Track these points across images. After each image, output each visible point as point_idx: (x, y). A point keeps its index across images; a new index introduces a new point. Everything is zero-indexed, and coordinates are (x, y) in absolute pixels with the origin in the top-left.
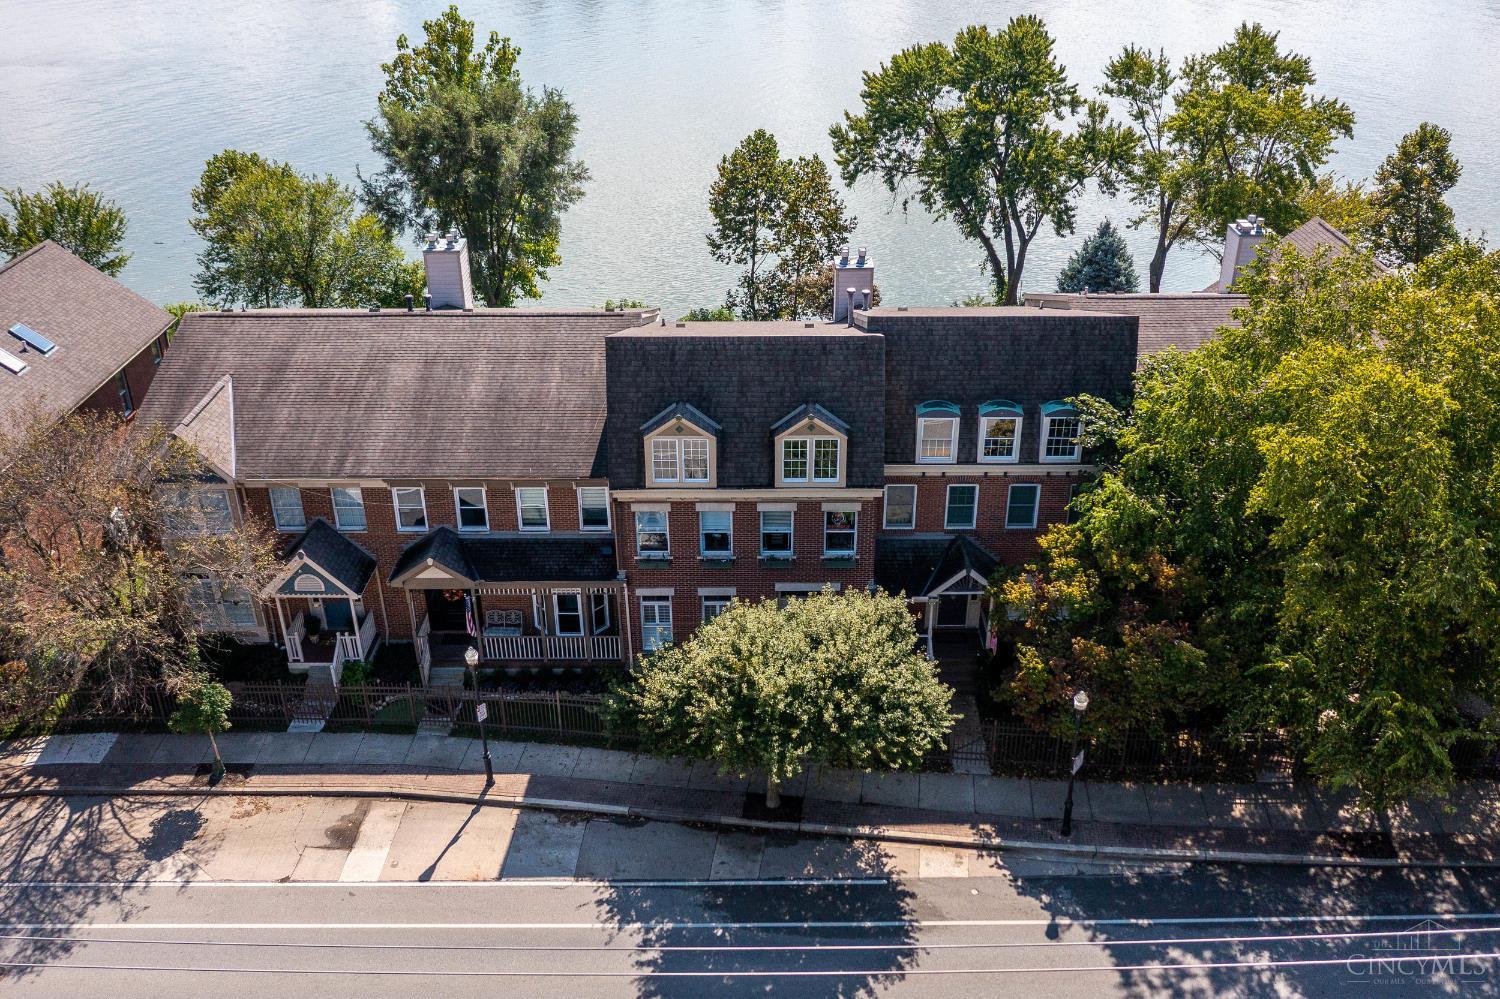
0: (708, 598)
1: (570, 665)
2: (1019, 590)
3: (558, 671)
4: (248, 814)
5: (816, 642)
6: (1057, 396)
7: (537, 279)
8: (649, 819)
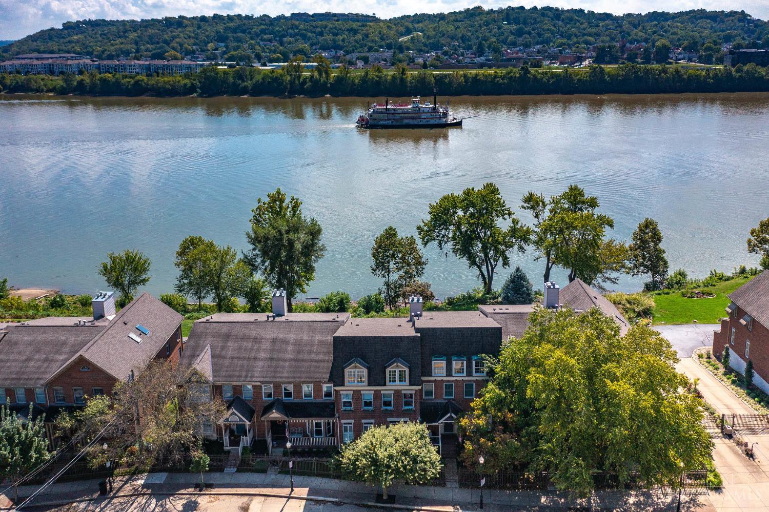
0: (365, 423)
1: (318, 447)
2: (464, 422)
3: (314, 450)
4: (212, 501)
5: (397, 440)
6: (477, 353)
7: (305, 286)
8: (344, 503)
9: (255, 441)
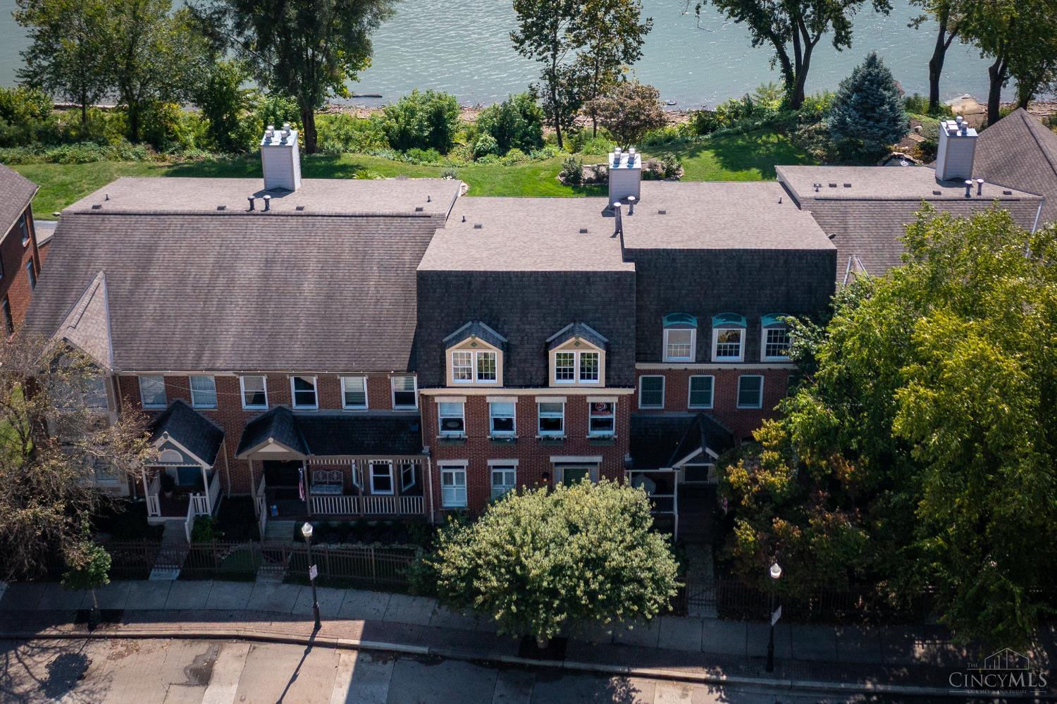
0: (495, 467)
1: (382, 518)
3: (373, 523)
4: (121, 654)
5: (574, 529)
6: (774, 310)
8: (444, 658)
9: (225, 498)
